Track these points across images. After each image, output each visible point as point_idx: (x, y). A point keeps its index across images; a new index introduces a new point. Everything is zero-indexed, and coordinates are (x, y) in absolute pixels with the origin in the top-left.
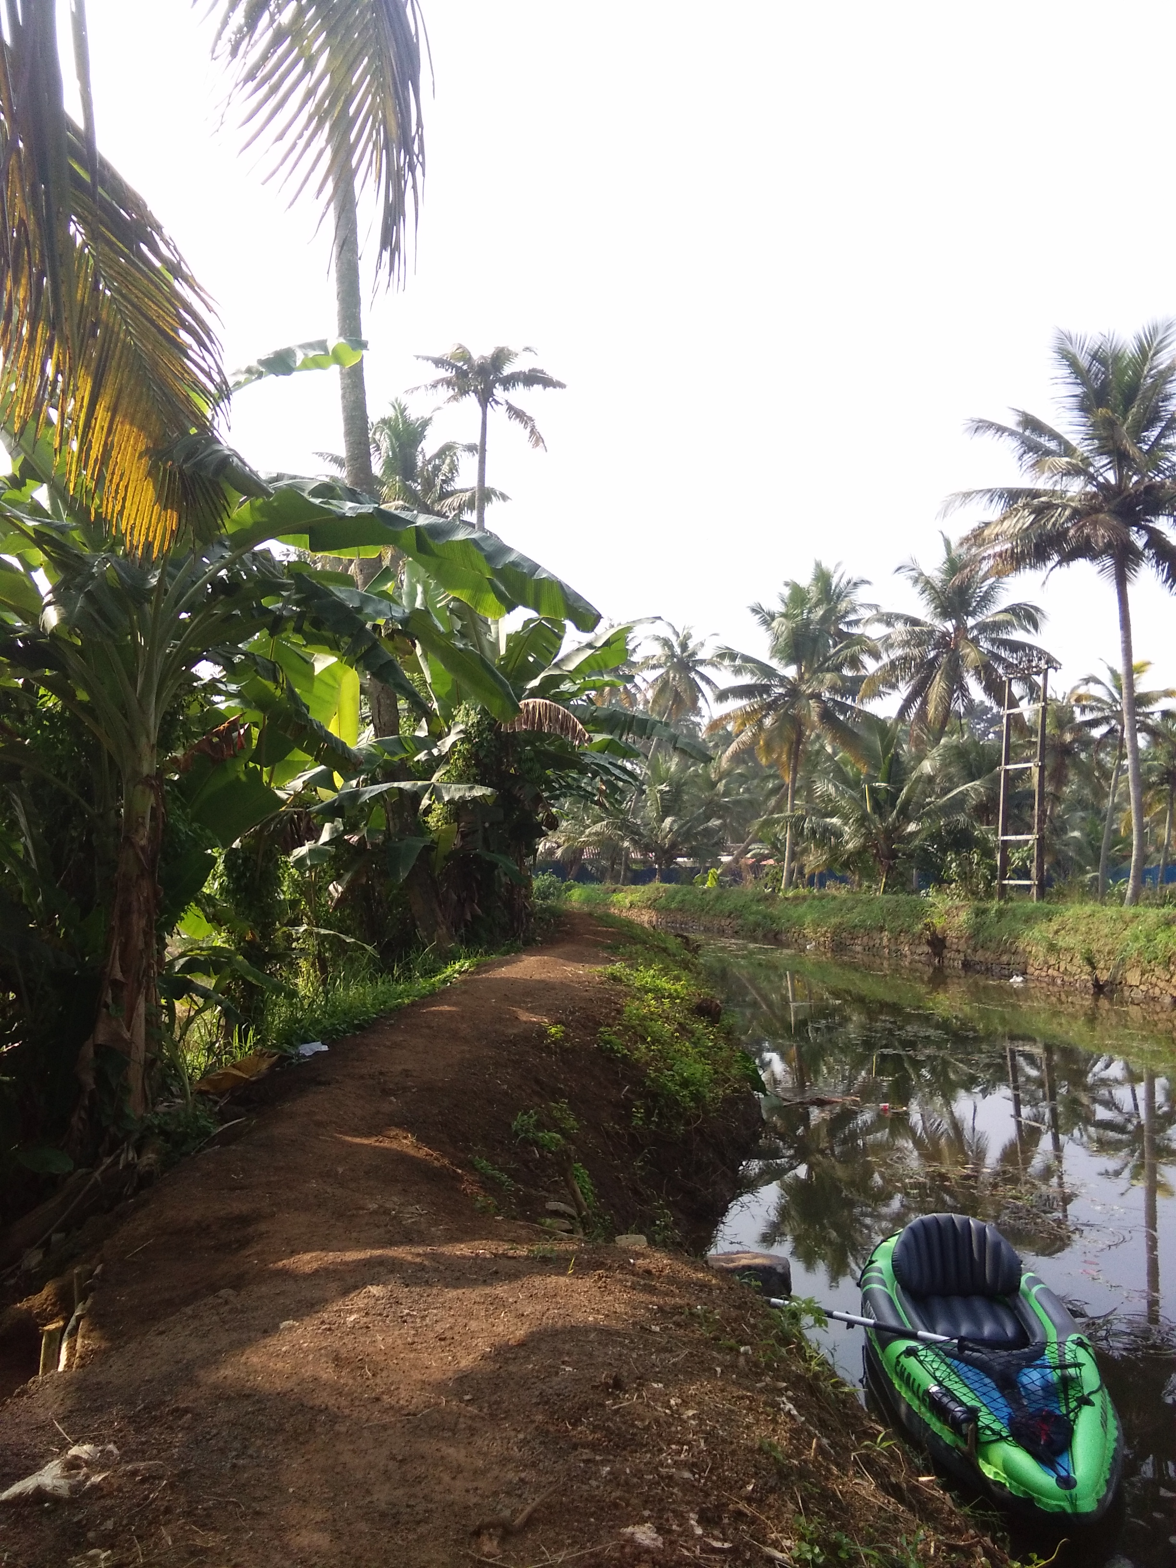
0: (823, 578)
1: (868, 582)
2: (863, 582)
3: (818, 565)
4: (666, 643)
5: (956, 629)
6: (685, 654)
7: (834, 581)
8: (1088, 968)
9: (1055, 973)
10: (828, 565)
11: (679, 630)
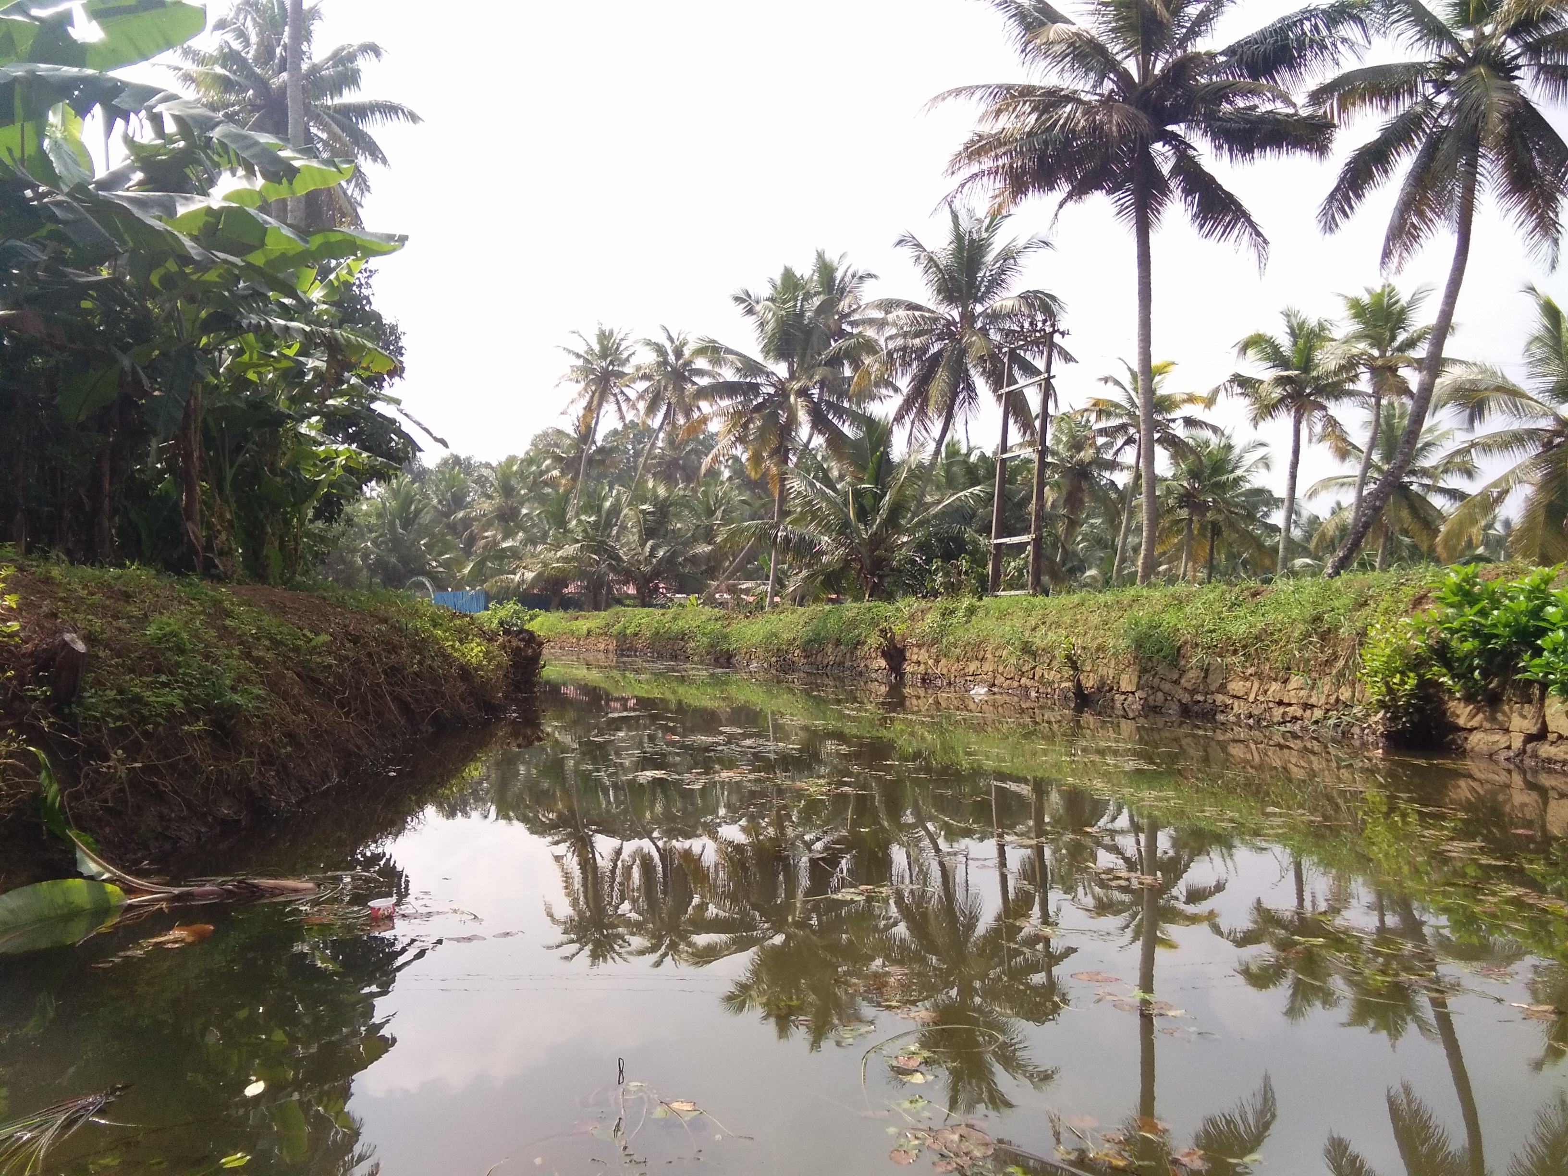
0: (826, 270)
1: (875, 277)
2: (870, 276)
3: (820, 256)
4: (660, 350)
5: (962, 315)
6: (681, 361)
7: (839, 275)
8: (1068, 672)
9: (1029, 683)
10: (832, 256)
11: (675, 336)
